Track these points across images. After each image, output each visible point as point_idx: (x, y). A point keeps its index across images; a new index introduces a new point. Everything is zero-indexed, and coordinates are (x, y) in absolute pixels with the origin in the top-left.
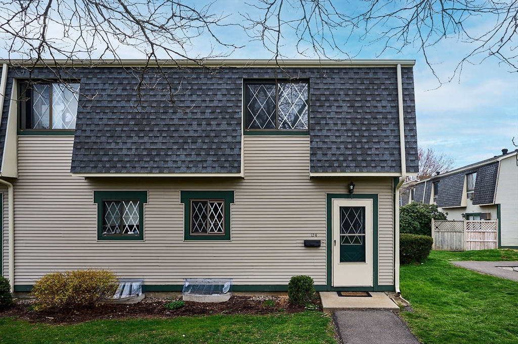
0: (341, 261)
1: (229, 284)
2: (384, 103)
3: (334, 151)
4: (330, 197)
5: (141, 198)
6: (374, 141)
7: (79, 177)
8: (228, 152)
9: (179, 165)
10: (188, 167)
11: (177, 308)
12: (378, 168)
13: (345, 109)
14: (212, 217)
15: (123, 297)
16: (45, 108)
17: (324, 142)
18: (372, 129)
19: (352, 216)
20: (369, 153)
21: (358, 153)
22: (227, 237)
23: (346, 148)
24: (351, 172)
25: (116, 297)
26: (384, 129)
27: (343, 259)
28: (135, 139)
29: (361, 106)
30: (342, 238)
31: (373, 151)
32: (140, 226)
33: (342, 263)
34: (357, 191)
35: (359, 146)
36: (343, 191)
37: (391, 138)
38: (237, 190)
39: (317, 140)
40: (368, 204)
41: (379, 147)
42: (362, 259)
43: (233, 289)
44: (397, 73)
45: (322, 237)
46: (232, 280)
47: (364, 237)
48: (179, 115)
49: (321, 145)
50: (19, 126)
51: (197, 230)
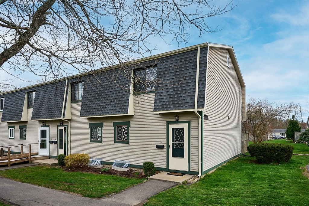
0: (172, 156)
1: (128, 163)
2: (190, 71)
3: (164, 100)
4: (168, 123)
5: (101, 125)
6: (183, 92)
7: (85, 118)
8: (124, 104)
9: (109, 112)
10: (111, 112)
11: (105, 171)
12: (184, 107)
13: (171, 77)
14: (124, 133)
15: (94, 165)
16: (77, 92)
17: (160, 96)
18: (183, 86)
19: (179, 133)
20: (180, 99)
21: (175, 100)
22: (128, 142)
23: (170, 98)
24: (171, 110)
25: (91, 165)
26: (189, 85)
27: (173, 155)
28: (97, 102)
29: (179, 74)
30: (173, 144)
31: (182, 98)
32: (101, 137)
33: (173, 157)
34: (180, 120)
35: (176, 96)
36: (174, 120)
37: (192, 90)
38: (132, 121)
39: (158, 95)
40: (185, 126)
41: (185, 95)
42: (182, 156)
43: (130, 166)
44: (197, 52)
45: (165, 144)
46: (130, 162)
47: (183, 144)
48: (110, 90)
49: (159, 97)
50: (71, 100)
51: (119, 139)
